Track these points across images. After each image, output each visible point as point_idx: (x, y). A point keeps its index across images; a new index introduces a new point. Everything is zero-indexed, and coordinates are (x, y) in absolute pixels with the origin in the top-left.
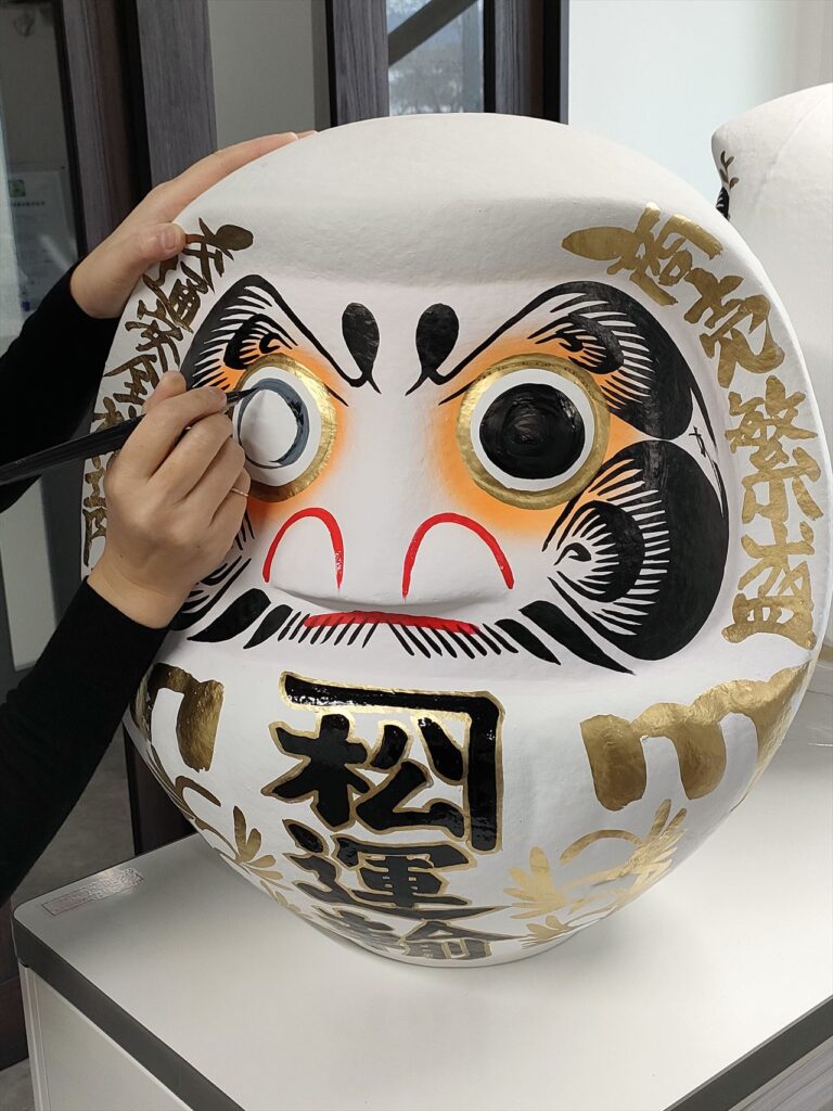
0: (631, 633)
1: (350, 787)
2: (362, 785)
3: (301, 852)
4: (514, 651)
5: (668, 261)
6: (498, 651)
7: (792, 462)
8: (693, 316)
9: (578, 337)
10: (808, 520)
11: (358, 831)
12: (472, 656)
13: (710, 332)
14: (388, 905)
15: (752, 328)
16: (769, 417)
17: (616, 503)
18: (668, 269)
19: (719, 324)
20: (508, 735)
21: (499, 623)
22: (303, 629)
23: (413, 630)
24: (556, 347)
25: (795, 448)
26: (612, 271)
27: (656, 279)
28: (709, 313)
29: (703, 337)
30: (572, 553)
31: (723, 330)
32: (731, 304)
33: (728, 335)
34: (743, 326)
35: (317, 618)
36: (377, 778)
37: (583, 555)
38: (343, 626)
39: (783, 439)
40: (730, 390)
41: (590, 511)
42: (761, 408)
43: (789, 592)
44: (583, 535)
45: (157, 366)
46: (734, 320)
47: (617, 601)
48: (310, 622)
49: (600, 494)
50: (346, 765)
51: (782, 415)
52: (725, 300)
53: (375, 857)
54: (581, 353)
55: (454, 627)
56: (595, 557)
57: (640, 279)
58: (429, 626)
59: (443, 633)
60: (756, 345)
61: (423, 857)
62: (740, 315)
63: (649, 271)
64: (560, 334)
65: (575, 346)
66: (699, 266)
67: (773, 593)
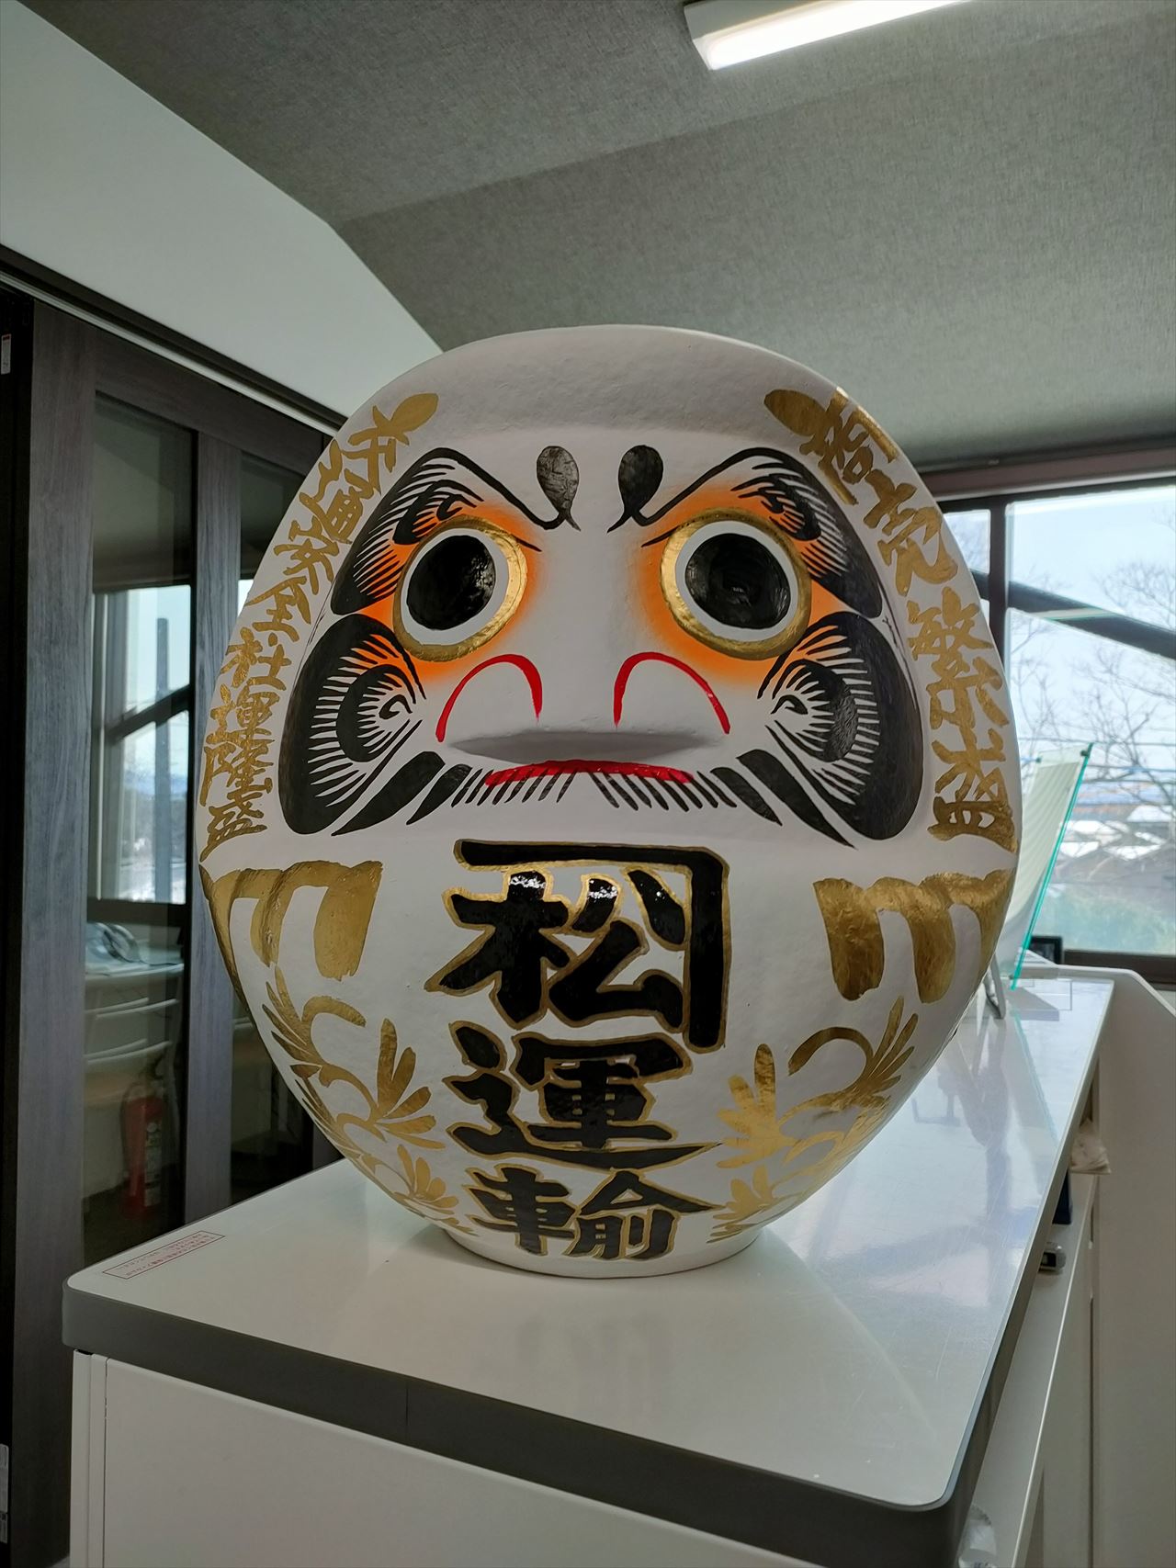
0: (850, 801)
1: (544, 961)
2: (560, 956)
3: (468, 1071)
4: (734, 805)
5: (852, 454)
6: (715, 804)
7: (973, 671)
8: (872, 519)
9: (779, 499)
10: (996, 727)
11: (550, 1026)
12: (686, 809)
13: (887, 539)
14: (572, 1146)
15: (926, 539)
16: (946, 627)
17: (826, 664)
18: (852, 464)
19: (897, 531)
20: (735, 891)
21: (713, 771)
22: (485, 787)
23: (618, 778)
24: (757, 506)
25: (975, 657)
26: (805, 450)
27: (841, 473)
28: (886, 519)
29: (881, 543)
30: (788, 704)
31: (898, 538)
32: (907, 513)
33: (904, 544)
34: (918, 535)
35: (501, 775)
36: (579, 945)
37: (799, 708)
38: (534, 779)
39: (963, 649)
40: (907, 599)
41: (801, 667)
42: (939, 618)
43: (985, 798)
44: (797, 688)
45: (307, 588)
46: (908, 531)
47: (836, 762)
48: (492, 779)
49: (809, 653)
50: (542, 931)
51: (959, 625)
52: (902, 507)
53: (567, 1064)
54: (781, 515)
55: (665, 775)
56: (812, 712)
57: (826, 465)
58: (636, 774)
59: (652, 781)
60: (931, 558)
61: (626, 1060)
62: (917, 524)
63: (834, 461)
64: (761, 492)
65: (777, 508)
66: (879, 468)
67: (970, 797)
